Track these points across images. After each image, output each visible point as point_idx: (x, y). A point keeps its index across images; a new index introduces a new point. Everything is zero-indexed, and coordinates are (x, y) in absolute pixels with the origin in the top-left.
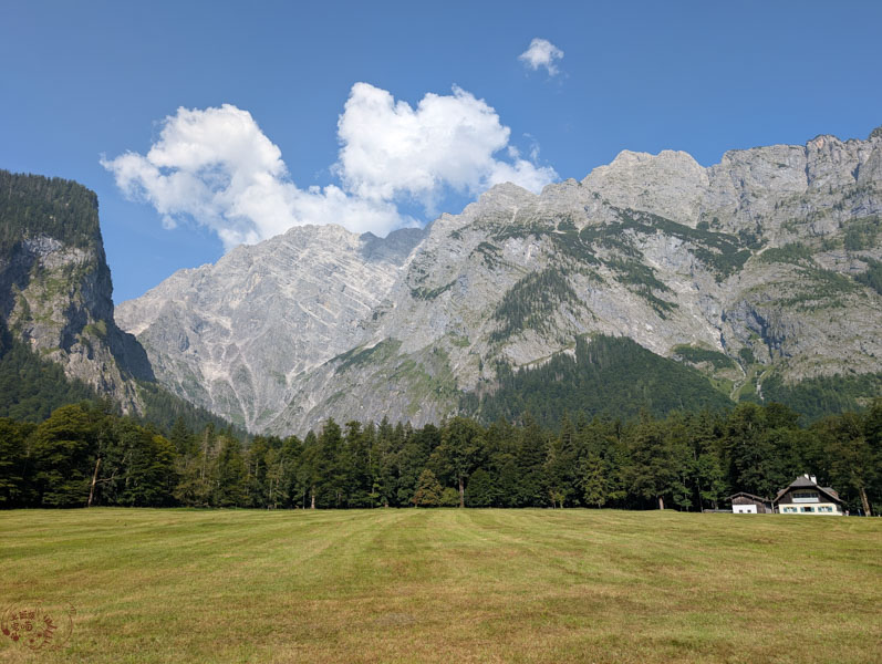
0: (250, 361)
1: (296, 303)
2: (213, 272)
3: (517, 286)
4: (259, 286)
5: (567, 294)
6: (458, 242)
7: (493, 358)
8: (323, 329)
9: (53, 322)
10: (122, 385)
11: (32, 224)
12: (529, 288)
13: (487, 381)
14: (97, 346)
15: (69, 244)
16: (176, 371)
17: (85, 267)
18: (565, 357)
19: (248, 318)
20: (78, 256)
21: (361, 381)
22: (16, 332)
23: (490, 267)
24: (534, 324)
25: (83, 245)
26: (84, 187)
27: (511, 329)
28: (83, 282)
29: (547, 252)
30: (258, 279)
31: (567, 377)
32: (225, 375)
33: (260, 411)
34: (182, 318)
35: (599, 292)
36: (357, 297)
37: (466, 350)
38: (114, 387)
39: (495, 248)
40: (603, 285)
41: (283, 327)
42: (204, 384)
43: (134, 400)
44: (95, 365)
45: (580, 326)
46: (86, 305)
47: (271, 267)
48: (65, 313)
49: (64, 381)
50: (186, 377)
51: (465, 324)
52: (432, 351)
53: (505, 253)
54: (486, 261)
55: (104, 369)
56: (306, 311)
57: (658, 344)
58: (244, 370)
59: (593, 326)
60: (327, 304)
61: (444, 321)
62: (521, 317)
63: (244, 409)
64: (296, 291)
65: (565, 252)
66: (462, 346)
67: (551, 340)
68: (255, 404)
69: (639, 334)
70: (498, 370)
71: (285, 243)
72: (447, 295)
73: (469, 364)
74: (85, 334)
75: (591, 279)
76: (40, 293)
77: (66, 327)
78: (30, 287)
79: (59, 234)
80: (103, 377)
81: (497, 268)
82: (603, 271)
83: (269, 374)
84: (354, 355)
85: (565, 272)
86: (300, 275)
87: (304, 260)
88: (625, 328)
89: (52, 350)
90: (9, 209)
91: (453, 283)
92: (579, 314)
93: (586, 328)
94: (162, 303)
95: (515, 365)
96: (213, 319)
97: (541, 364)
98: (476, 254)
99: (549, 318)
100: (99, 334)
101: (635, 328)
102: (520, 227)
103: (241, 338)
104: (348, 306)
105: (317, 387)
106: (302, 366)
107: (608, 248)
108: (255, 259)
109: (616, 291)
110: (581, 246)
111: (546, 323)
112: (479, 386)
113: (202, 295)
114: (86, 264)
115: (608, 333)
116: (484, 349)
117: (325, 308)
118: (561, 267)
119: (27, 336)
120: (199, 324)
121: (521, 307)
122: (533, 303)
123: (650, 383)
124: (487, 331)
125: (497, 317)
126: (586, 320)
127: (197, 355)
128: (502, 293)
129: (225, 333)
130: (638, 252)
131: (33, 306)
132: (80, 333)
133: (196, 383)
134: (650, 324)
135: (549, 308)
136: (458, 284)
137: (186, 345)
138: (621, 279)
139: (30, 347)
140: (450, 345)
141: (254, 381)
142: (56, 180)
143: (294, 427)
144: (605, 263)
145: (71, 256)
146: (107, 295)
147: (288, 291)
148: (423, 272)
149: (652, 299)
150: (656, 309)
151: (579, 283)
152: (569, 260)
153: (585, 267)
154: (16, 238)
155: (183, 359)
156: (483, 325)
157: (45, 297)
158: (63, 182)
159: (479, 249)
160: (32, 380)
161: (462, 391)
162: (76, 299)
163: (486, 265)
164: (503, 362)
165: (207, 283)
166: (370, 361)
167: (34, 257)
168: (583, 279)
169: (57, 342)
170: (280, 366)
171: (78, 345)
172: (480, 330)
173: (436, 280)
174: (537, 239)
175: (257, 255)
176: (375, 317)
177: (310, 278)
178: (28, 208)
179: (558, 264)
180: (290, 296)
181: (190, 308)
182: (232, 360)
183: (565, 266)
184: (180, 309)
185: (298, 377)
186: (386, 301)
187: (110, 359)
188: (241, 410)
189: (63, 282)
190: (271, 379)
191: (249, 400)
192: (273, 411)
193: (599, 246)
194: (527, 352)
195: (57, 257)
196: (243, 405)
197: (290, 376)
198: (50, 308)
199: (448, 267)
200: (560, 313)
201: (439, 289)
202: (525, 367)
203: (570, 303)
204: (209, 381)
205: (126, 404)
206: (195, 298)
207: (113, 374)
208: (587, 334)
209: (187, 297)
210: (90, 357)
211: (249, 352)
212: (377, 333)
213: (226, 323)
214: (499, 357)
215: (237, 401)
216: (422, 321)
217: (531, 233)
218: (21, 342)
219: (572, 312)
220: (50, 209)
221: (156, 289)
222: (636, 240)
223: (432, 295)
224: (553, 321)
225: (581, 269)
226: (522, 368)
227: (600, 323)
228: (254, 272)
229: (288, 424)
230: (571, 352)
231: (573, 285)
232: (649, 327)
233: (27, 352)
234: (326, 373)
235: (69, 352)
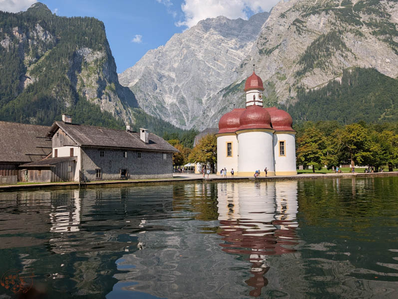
0: (185, 93)
1: (204, 62)
2: (164, 50)
3: (313, 44)
4: (186, 55)
5: (340, 45)
6: (284, 20)
7: (296, 86)
8: (218, 74)
9: (93, 87)
10: (125, 111)
11: (79, 42)
12: (319, 44)
13: (292, 98)
14: (112, 96)
15: (94, 50)
16: (153, 101)
17: (102, 59)
18: (335, 82)
19: (183, 72)
20: (99, 55)
21: (234, 101)
22: (80, 93)
23: (299, 34)
24: (320, 65)
25: (100, 49)
26: (97, 20)
27: (307, 68)
28: (103, 67)
29: (331, 21)
30: (185, 51)
31: (334, 93)
32: (175, 101)
33: (192, 117)
34: (153, 75)
35: (359, 43)
36: (235, 55)
37: (284, 82)
38: (121, 112)
39: (303, 22)
40: (362, 38)
41: (199, 75)
42: (165, 106)
43: (131, 117)
44: (112, 104)
45: (346, 63)
46: (105, 77)
47: (191, 44)
48: (97, 82)
49: (100, 112)
50: (157, 103)
51: (284, 68)
52: (267, 84)
53: (308, 24)
54: (297, 30)
55: (116, 105)
56: (209, 65)
57: (392, 70)
58: (183, 98)
59: (355, 63)
60: (219, 61)
61: (274, 66)
62: (313, 62)
63: (185, 116)
64: (204, 55)
65: (341, 20)
66: (282, 80)
67: (329, 73)
68: (189, 114)
69: (381, 65)
70: (298, 92)
71: (197, 30)
72: (276, 52)
73: (285, 90)
74: (107, 90)
75: (356, 35)
76: (86, 74)
77: (99, 89)
78: (82, 72)
79: (90, 46)
80: (116, 109)
81: (303, 34)
82: (364, 29)
83: (194, 99)
84: (231, 87)
85: (340, 32)
86: (205, 47)
87: (207, 38)
88: (374, 62)
89: (95, 99)
90: (69, 36)
91: (280, 44)
92: (347, 57)
93: (350, 64)
94: (143, 68)
95: (308, 88)
96: (166, 74)
97: (322, 87)
98: (292, 27)
99: (329, 61)
100: (112, 90)
101: (379, 62)
102: (319, 6)
103: (180, 82)
104: (230, 61)
105: (215, 105)
106: (209, 94)
107: (369, 14)
108: (183, 40)
109: (370, 41)
110: (352, 15)
111: (327, 64)
112: (287, 101)
113: (160, 62)
114: (103, 58)
115: (362, 66)
116: (292, 81)
117: (218, 63)
118: (339, 30)
119: (84, 94)
120: (161, 77)
121: (313, 56)
122: (320, 53)
123: (377, 94)
124: (295, 71)
125: (300, 63)
126: (351, 60)
127: (161, 92)
128: (305, 48)
129: (173, 80)
130: (387, 14)
131: (85, 80)
132: (104, 90)
133: (162, 106)
134: (389, 59)
135: (329, 55)
136: (282, 45)
137: (156, 88)
138: (374, 33)
139: (86, 99)
140: (276, 80)
141: (188, 103)
142: (86, 18)
143: (205, 124)
144: (366, 24)
145: (96, 55)
146: (114, 71)
147: (200, 56)
148: (266, 39)
149: (392, 43)
150: (393, 49)
151: (348, 39)
152: (344, 25)
153: (353, 28)
154: (73, 50)
155: (155, 94)
156: (294, 67)
157: (89, 76)
158: (89, 18)
159: (294, 24)
160: (88, 113)
161: (280, 104)
162: (101, 75)
163: (297, 33)
164: (301, 87)
165: (162, 56)
166: (238, 90)
167: (82, 57)
168: (350, 35)
169: (96, 95)
170: (199, 95)
171: (104, 96)
172: (292, 70)
173: (272, 43)
174: (326, 14)
175: (184, 38)
176: (242, 66)
177: (210, 48)
178: (76, 35)
179: (337, 28)
180: (201, 59)
181: (156, 69)
182: (177, 93)
183: (341, 29)
184: (151, 70)
185: (208, 100)
186: (249, 56)
187: (118, 101)
188: (183, 117)
189: (95, 68)
190: (195, 102)
191: (187, 112)
192: (197, 117)
193: (364, 14)
194: (315, 81)
195: (91, 56)
196: (184, 115)
197: (204, 99)
198: (91, 81)
199: (279, 35)
200: (336, 57)
201: (273, 48)
202: (312, 90)
203: (342, 51)
204: (168, 104)
205: (127, 120)
206: (157, 64)
207: (120, 107)
208: (349, 68)
209: (153, 64)
210: (110, 101)
211: (184, 89)
212: (243, 75)
213: (173, 75)
214: (299, 85)
215: (181, 113)
216: (264, 67)
217: (323, 10)
218: (82, 97)
219: (342, 56)
220: (84, 34)
221: (140, 61)
222: (387, 7)
223: (269, 52)
224: (331, 63)
225: (351, 29)
226: (310, 90)
227: (359, 61)
228: (183, 48)
229: (203, 123)
230: (339, 79)
231: (345, 40)
232: (388, 60)
233: (85, 101)
234: (219, 97)
235: (101, 99)
